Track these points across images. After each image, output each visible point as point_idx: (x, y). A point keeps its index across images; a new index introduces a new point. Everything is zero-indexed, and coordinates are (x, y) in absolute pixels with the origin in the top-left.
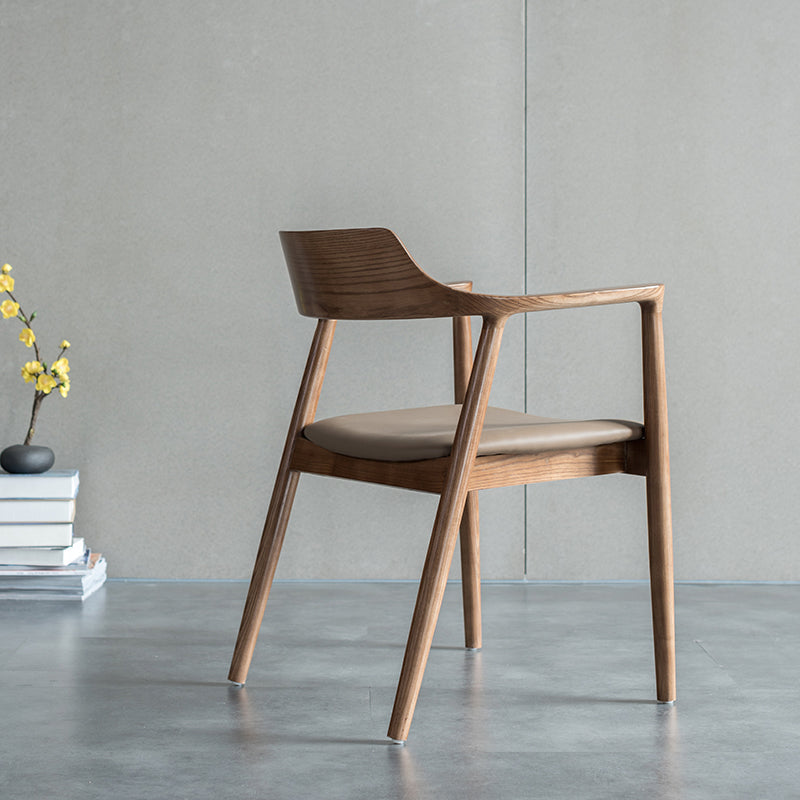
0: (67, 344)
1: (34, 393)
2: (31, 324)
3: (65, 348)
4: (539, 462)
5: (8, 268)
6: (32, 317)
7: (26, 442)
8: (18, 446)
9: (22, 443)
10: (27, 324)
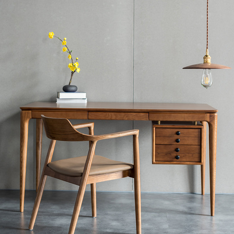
0: (77, 58)
1: (71, 72)
2: (71, 53)
3: (77, 59)
4: (106, 176)
5: (65, 39)
6: (71, 52)
7: (69, 84)
8: (68, 85)
9: (68, 84)
10: (70, 53)
